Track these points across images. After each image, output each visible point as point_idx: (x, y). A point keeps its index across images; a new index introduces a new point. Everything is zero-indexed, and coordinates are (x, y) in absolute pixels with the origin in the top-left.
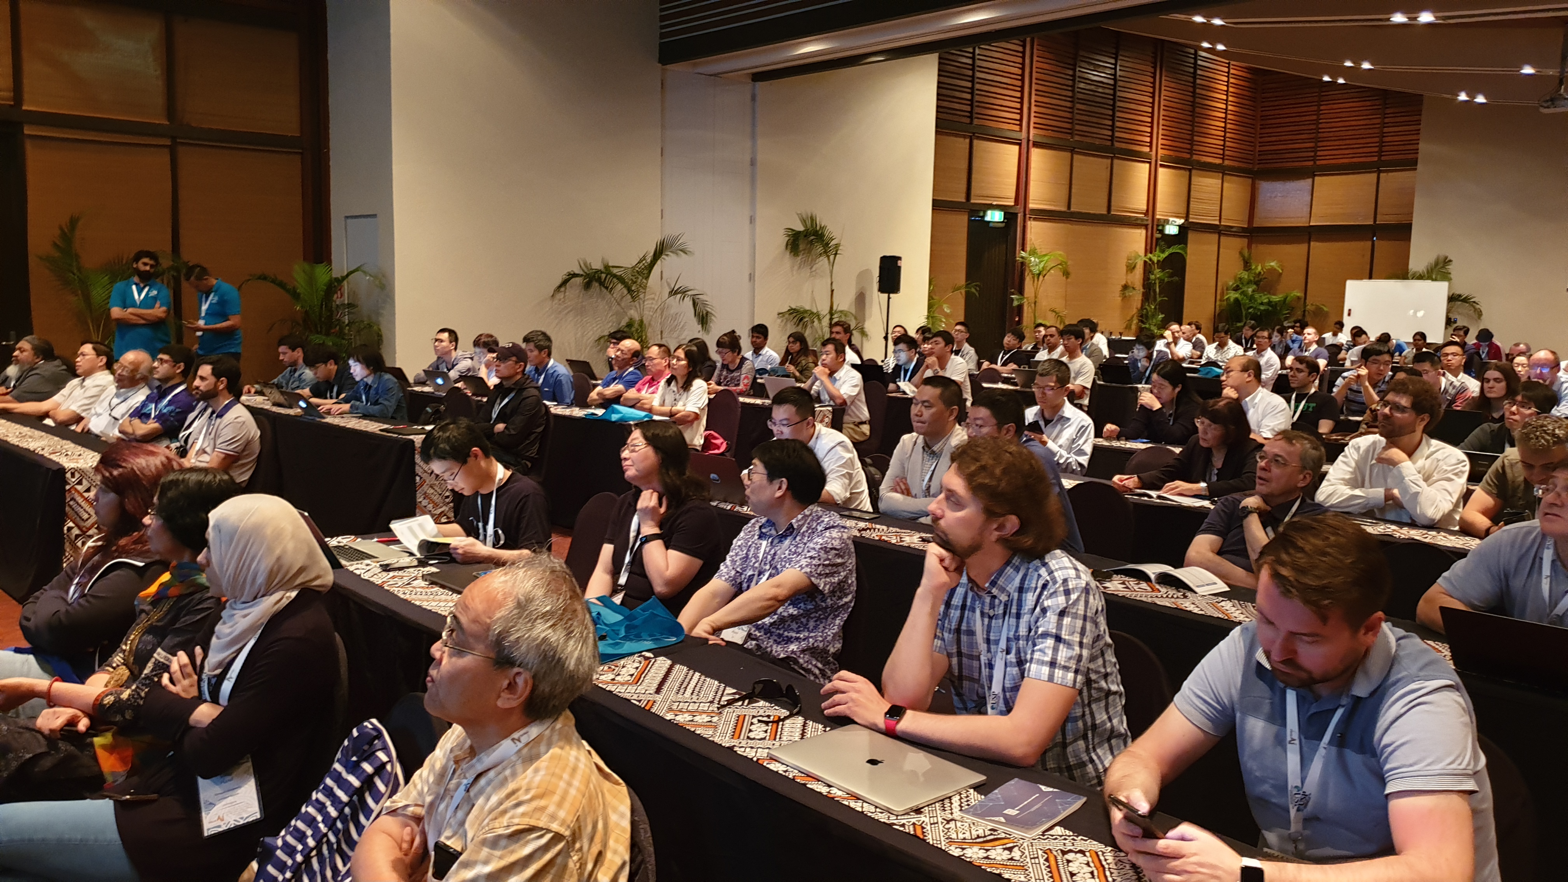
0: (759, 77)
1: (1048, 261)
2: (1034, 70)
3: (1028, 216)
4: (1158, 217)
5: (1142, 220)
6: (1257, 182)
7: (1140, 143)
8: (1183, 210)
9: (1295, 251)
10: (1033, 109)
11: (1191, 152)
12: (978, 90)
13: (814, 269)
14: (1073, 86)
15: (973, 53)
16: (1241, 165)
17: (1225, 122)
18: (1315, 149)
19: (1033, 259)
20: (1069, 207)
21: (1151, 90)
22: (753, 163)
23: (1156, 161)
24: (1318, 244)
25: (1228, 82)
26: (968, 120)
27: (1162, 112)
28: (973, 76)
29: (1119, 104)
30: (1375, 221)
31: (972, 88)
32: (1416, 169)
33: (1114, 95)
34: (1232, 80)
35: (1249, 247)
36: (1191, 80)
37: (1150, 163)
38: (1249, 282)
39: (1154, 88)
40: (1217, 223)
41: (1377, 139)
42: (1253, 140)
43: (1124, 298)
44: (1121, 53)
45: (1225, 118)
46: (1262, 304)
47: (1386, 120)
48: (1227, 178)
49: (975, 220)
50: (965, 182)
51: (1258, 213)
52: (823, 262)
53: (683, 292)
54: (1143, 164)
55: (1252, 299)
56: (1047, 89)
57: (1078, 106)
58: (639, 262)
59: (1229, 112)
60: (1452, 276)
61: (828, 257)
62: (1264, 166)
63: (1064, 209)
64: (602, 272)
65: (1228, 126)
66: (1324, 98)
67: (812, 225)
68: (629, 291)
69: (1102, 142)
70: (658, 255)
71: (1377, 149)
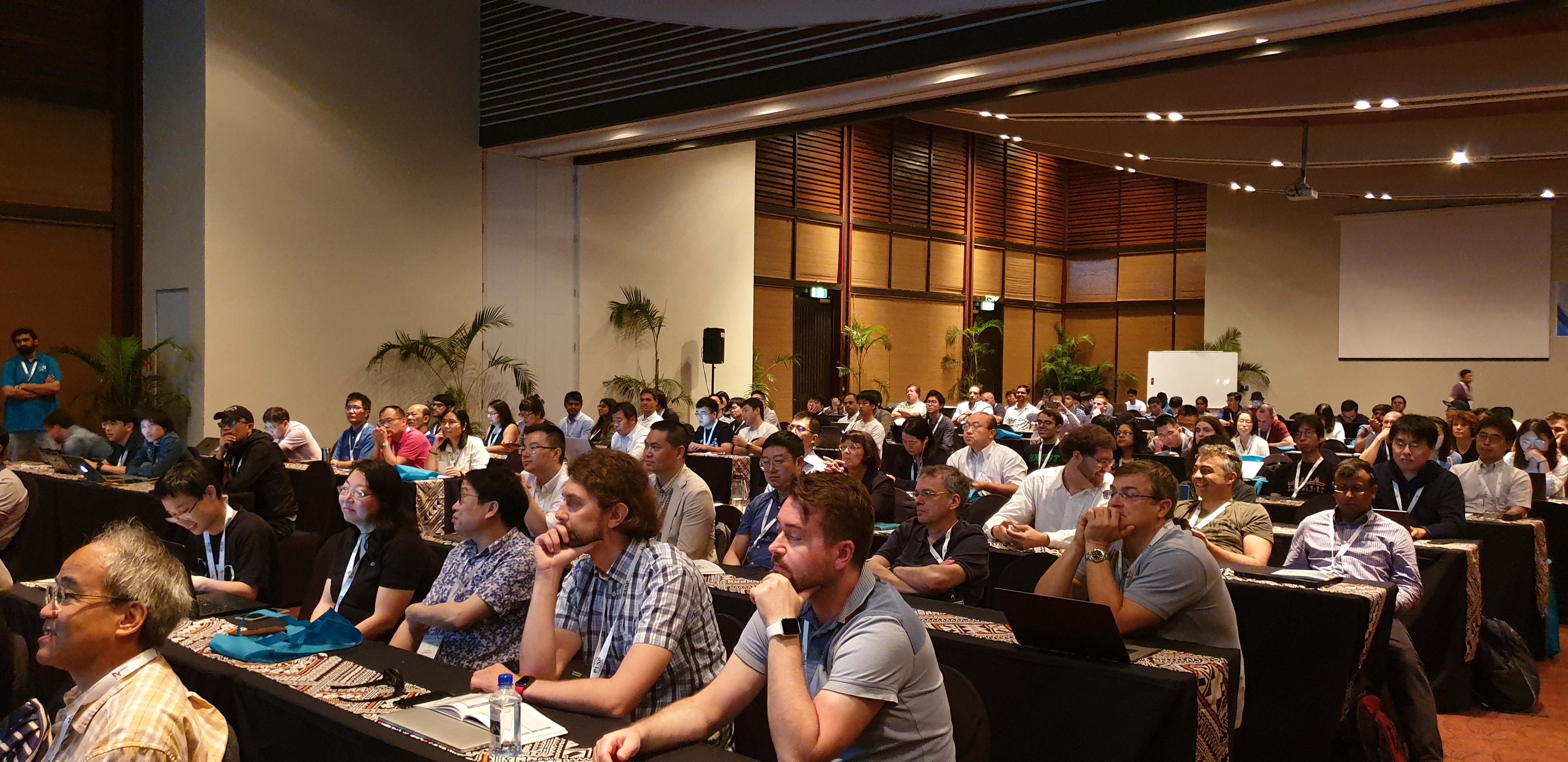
0: (580, 160)
1: (870, 335)
2: (853, 158)
3: (850, 293)
4: (974, 294)
5: (959, 297)
6: (1068, 262)
7: (956, 226)
8: (999, 288)
9: (1103, 326)
10: (852, 194)
11: (1004, 233)
12: (798, 176)
13: (638, 341)
14: (890, 174)
15: (794, 142)
16: (1052, 246)
17: (1035, 207)
18: (1118, 232)
19: (855, 333)
20: (889, 285)
21: (964, 178)
22: (576, 240)
23: (971, 243)
24: (1124, 318)
25: (1036, 170)
26: (791, 205)
27: (975, 198)
28: (794, 164)
29: (933, 190)
30: (1174, 297)
31: (794, 175)
33: (929, 182)
34: (1040, 169)
35: (1063, 322)
36: (1002, 168)
37: (965, 245)
38: (1064, 354)
39: (966, 175)
40: (1032, 300)
41: (1172, 224)
42: (1062, 223)
43: (946, 369)
44: (934, 143)
45: (1035, 203)
46: (1076, 374)
47: (1178, 206)
48: (1039, 258)
49: (801, 296)
50: (789, 261)
51: (1070, 290)
52: (648, 333)
53: (505, 362)
54: (959, 246)
55: (1066, 369)
56: (865, 177)
57: (895, 192)
58: (457, 333)
59: (1039, 198)
60: (1242, 347)
61: (653, 329)
62: (1072, 247)
63: (884, 286)
64: (420, 344)
65: (1039, 210)
66: (1123, 185)
67: (637, 299)
68: (448, 361)
69: (918, 225)
70: (478, 324)
71: (1171, 232)
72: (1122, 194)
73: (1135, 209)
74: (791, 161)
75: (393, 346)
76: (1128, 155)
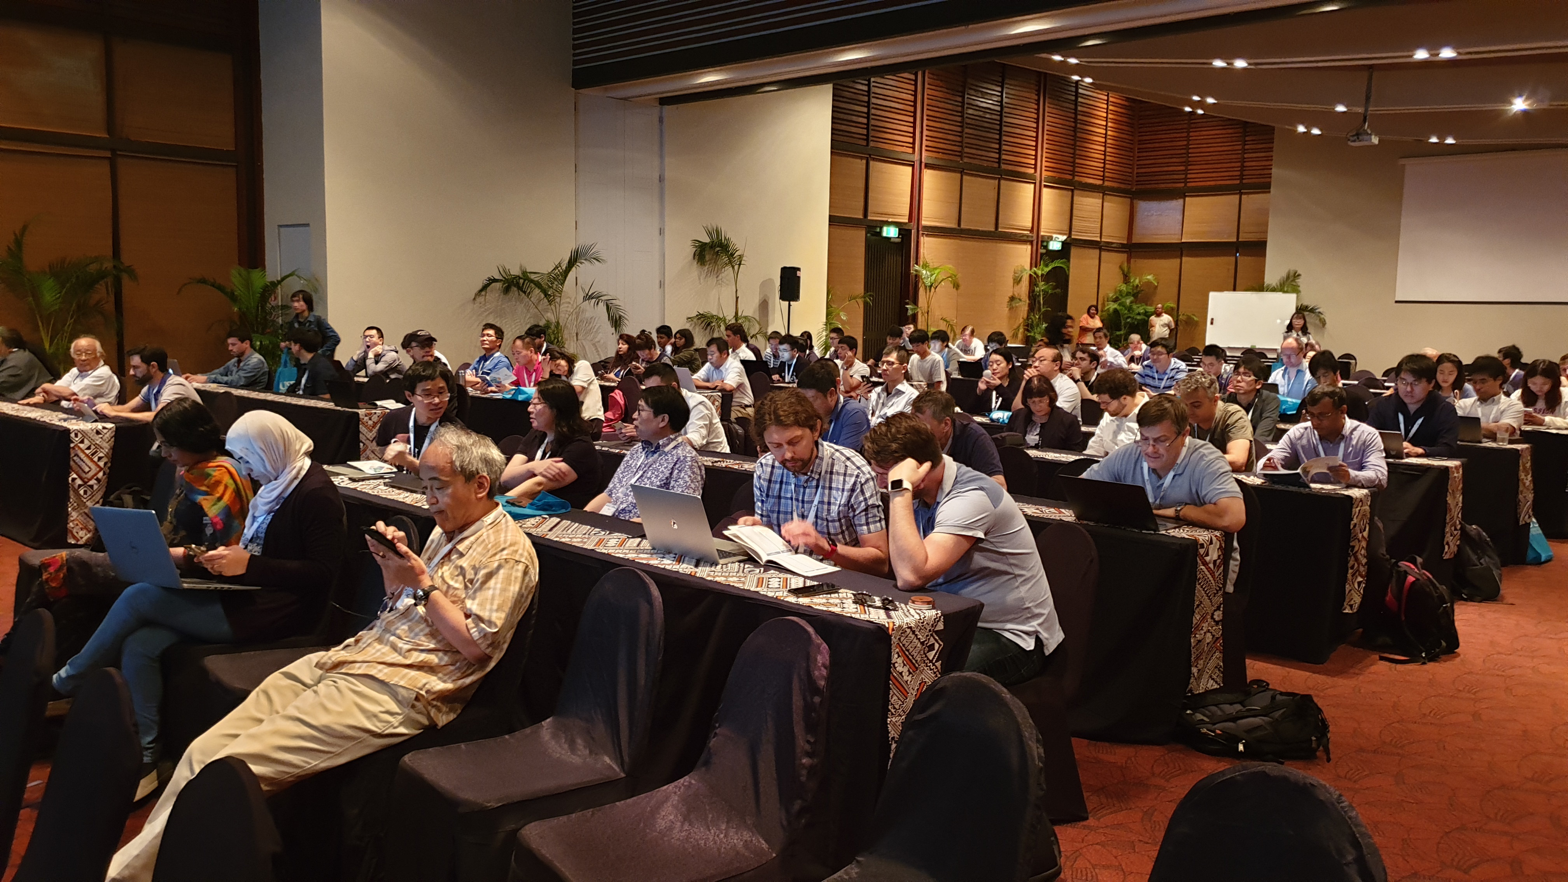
0: (665, 101)
1: (939, 275)
2: (926, 96)
3: (921, 232)
4: (1042, 234)
5: (1028, 236)
6: (1135, 201)
7: (1026, 165)
8: (1066, 228)
9: (1169, 265)
10: (925, 133)
11: (1073, 173)
12: (873, 114)
13: (719, 278)
14: (962, 112)
15: (869, 81)
16: (1120, 186)
17: (1105, 146)
18: (1184, 172)
19: (924, 272)
20: (959, 224)
21: (1035, 116)
22: (662, 181)
23: (1041, 182)
24: (1189, 259)
25: (1107, 109)
26: (864, 143)
27: (1046, 137)
28: (868, 102)
29: (1004, 129)
30: (1238, 238)
31: (868, 113)
32: (1269, 192)
33: (1001, 121)
34: (1110, 108)
35: (1129, 261)
36: (1073, 107)
37: (1035, 183)
38: (1128, 294)
39: (1038, 114)
40: (1098, 239)
41: (1238, 165)
42: (1131, 163)
43: (1011, 308)
44: (1006, 81)
45: (1105, 142)
46: (1139, 314)
47: (1246, 147)
48: (1107, 198)
49: (872, 235)
50: (862, 200)
51: (1137, 230)
52: (728, 271)
53: (597, 297)
54: (1028, 185)
55: (1130, 309)
56: (938, 115)
57: (966, 130)
58: (555, 269)
59: (1108, 137)
60: (1301, 288)
61: (733, 267)
62: (1143, 187)
63: (954, 225)
64: (520, 278)
65: (1108, 150)
66: (1193, 126)
67: (718, 237)
68: (546, 295)
69: (990, 164)
70: (573, 262)
71: (1239, 173)
72: (1191, 134)
73: (1204, 150)
74: (866, 99)
75: (495, 280)
76: (1196, 98)
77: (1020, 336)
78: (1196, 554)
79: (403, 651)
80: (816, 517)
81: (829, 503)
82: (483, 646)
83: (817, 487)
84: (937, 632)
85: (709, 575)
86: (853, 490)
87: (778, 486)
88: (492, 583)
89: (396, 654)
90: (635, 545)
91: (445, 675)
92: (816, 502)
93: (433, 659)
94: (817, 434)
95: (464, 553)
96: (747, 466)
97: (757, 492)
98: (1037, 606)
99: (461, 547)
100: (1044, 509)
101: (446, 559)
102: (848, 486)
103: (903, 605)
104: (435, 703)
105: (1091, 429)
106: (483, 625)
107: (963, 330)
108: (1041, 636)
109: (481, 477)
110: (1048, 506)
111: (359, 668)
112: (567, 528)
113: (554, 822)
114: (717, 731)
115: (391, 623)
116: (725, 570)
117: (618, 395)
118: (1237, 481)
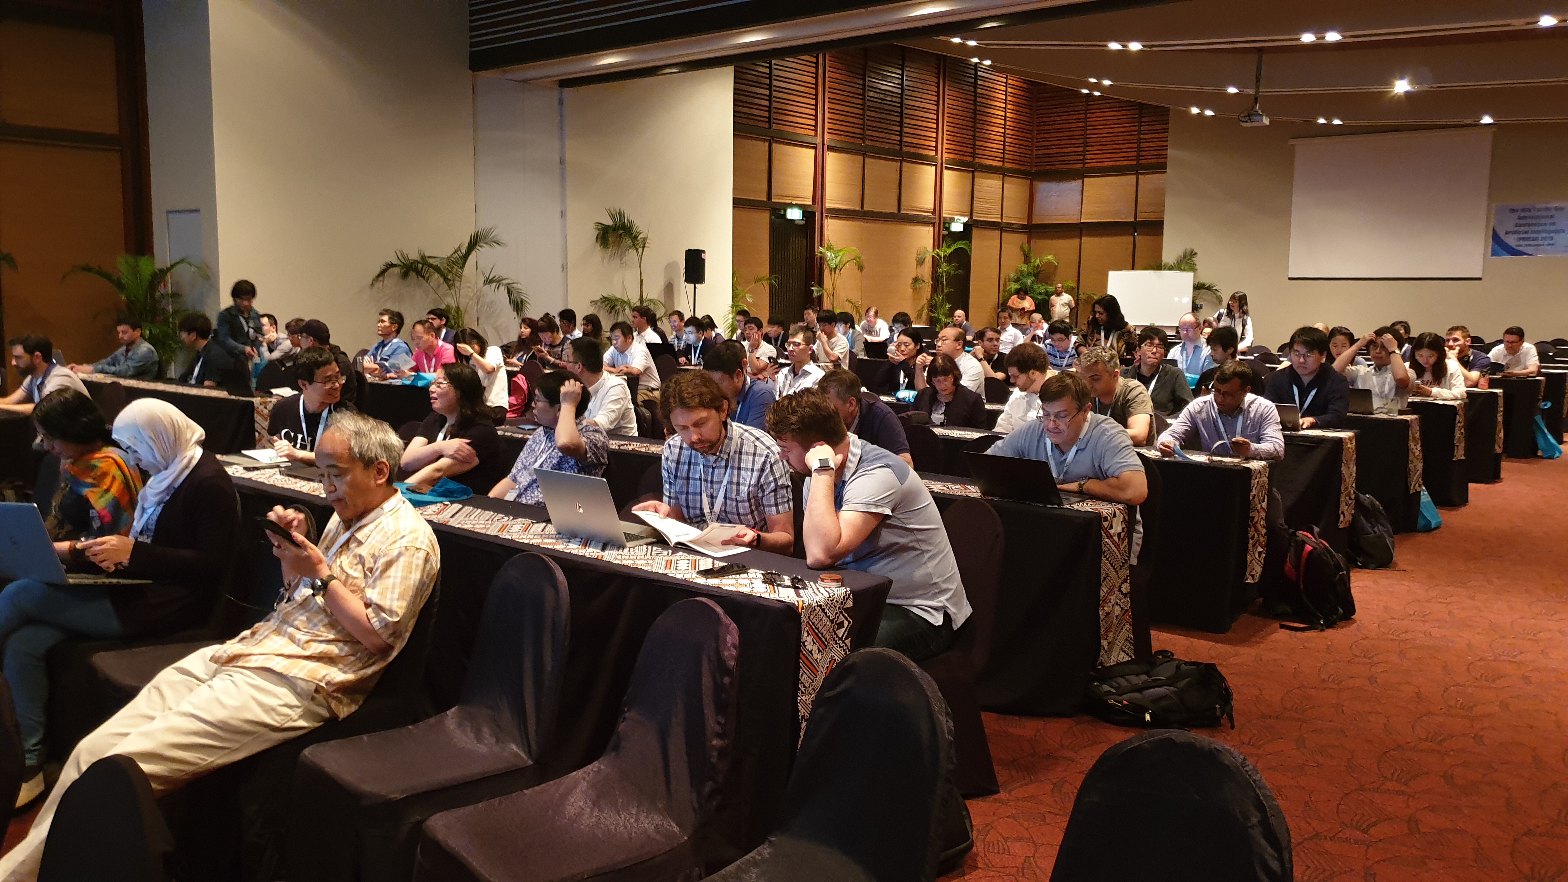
0: (565, 83)
1: (844, 256)
2: (827, 79)
3: (825, 214)
4: (944, 215)
5: (930, 218)
6: (1034, 183)
7: (927, 148)
8: (968, 209)
9: (1068, 246)
10: (827, 115)
11: (973, 155)
12: (775, 97)
13: (623, 261)
14: (863, 95)
15: (770, 63)
16: (1021, 167)
17: (1004, 128)
18: (1084, 153)
19: (829, 254)
20: (862, 206)
21: (935, 99)
22: (563, 162)
23: (942, 164)
24: (1088, 239)
25: (1006, 92)
26: (767, 126)
27: (946, 119)
28: (770, 85)
29: (906, 111)
30: (1135, 218)
31: (770, 95)
32: (1165, 173)
33: (902, 103)
34: (1009, 90)
35: (1029, 242)
36: (972, 89)
37: (936, 166)
38: (1029, 274)
39: (938, 96)
40: (999, 220)
41: (1135, 145)
42: (1030, 144)
43: (915, 289)
44: (906, 64)
45: (1005, 125)
46: (1040, 294)
47: (1142, 128)
48: (1007, 179)
49: (776, 217)
50: (766, 182)
51: (1036, 211)
52: (632, 253)
53: (498, 281)
54: (929, 167)
56: (840, 97)
57: (868, 113)
58: (454, 253)
59: (1008, 119)
60: (1197, 267)
61: (637, 250)
62: (1040, 168)
63: (858, 208)
64: (418, 262)
65: (1008, 131)
66: (1090, 107)
67: (621, 220)
68: (446, 279)
69: (891, 146)
70: (473, 244)
71: (1135, 154)
72: (1088, 116)
73: (1102, 131)
74: (768, 81)
75: (393, 265)
76: (1093, 80)
77: (924, 316)
78: (1100, 527)
79: (302, 642)
80: (725, 497)
81: (738, 484)
82: (385, 636)
83: (726, 467)
84: (847, 610)
85: (616, 559)
86: (762, 470)
87: (686, 467)
88: (392, 571)
89: (294, 646)
90: (540, 530)
91: (345, 666)
92: (725, 483)
93: (334, 649)
94: (724, 415)
95: (363, 541)
96: (654, 449)
97: (665, 474)
98: (945, 581)
99: (360, 536)
100: (950, 485)
101: (345, 548)
102: (758, 466)
103: (812, 584)
104: (335, 694)
105: (996, 407)
106: (384, 615)
107: (867, 311)
108: (949, 611)
109: (379, 464)
110: (954, 483)
111: (256, 661)
112: (469, 515)
113: (462, 811)
114: (627, 715)
115: (288, 614)
116: (632, 553)
117: (521, 380)
118: (1139, 454)
